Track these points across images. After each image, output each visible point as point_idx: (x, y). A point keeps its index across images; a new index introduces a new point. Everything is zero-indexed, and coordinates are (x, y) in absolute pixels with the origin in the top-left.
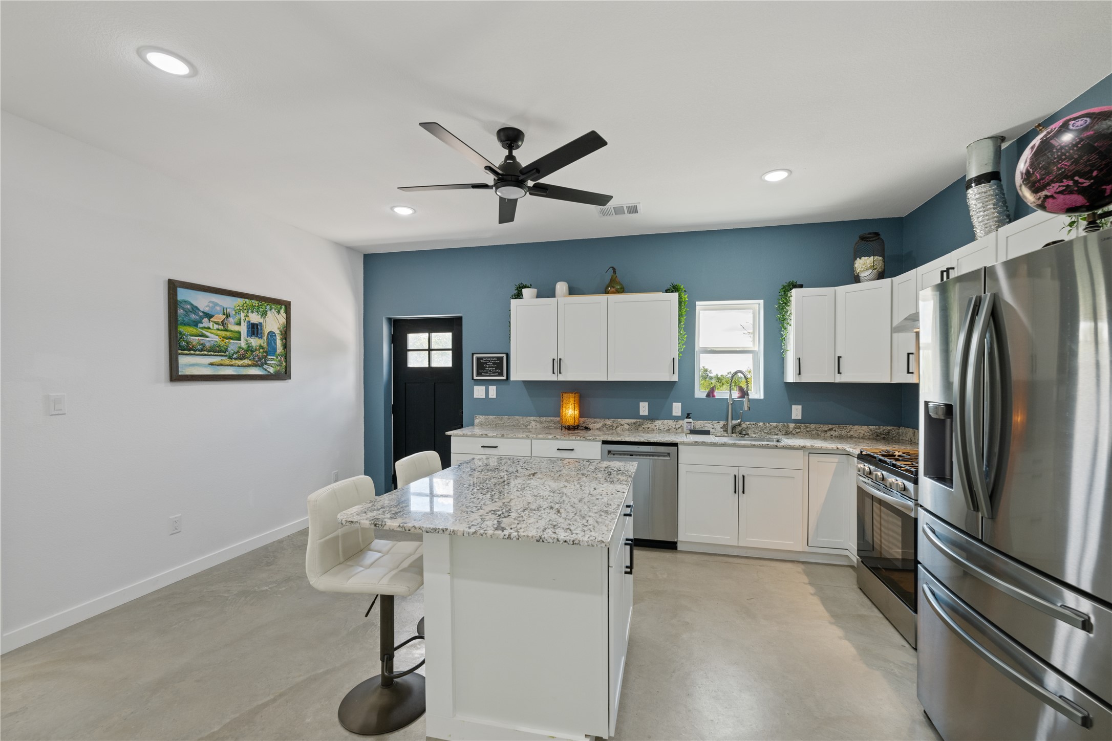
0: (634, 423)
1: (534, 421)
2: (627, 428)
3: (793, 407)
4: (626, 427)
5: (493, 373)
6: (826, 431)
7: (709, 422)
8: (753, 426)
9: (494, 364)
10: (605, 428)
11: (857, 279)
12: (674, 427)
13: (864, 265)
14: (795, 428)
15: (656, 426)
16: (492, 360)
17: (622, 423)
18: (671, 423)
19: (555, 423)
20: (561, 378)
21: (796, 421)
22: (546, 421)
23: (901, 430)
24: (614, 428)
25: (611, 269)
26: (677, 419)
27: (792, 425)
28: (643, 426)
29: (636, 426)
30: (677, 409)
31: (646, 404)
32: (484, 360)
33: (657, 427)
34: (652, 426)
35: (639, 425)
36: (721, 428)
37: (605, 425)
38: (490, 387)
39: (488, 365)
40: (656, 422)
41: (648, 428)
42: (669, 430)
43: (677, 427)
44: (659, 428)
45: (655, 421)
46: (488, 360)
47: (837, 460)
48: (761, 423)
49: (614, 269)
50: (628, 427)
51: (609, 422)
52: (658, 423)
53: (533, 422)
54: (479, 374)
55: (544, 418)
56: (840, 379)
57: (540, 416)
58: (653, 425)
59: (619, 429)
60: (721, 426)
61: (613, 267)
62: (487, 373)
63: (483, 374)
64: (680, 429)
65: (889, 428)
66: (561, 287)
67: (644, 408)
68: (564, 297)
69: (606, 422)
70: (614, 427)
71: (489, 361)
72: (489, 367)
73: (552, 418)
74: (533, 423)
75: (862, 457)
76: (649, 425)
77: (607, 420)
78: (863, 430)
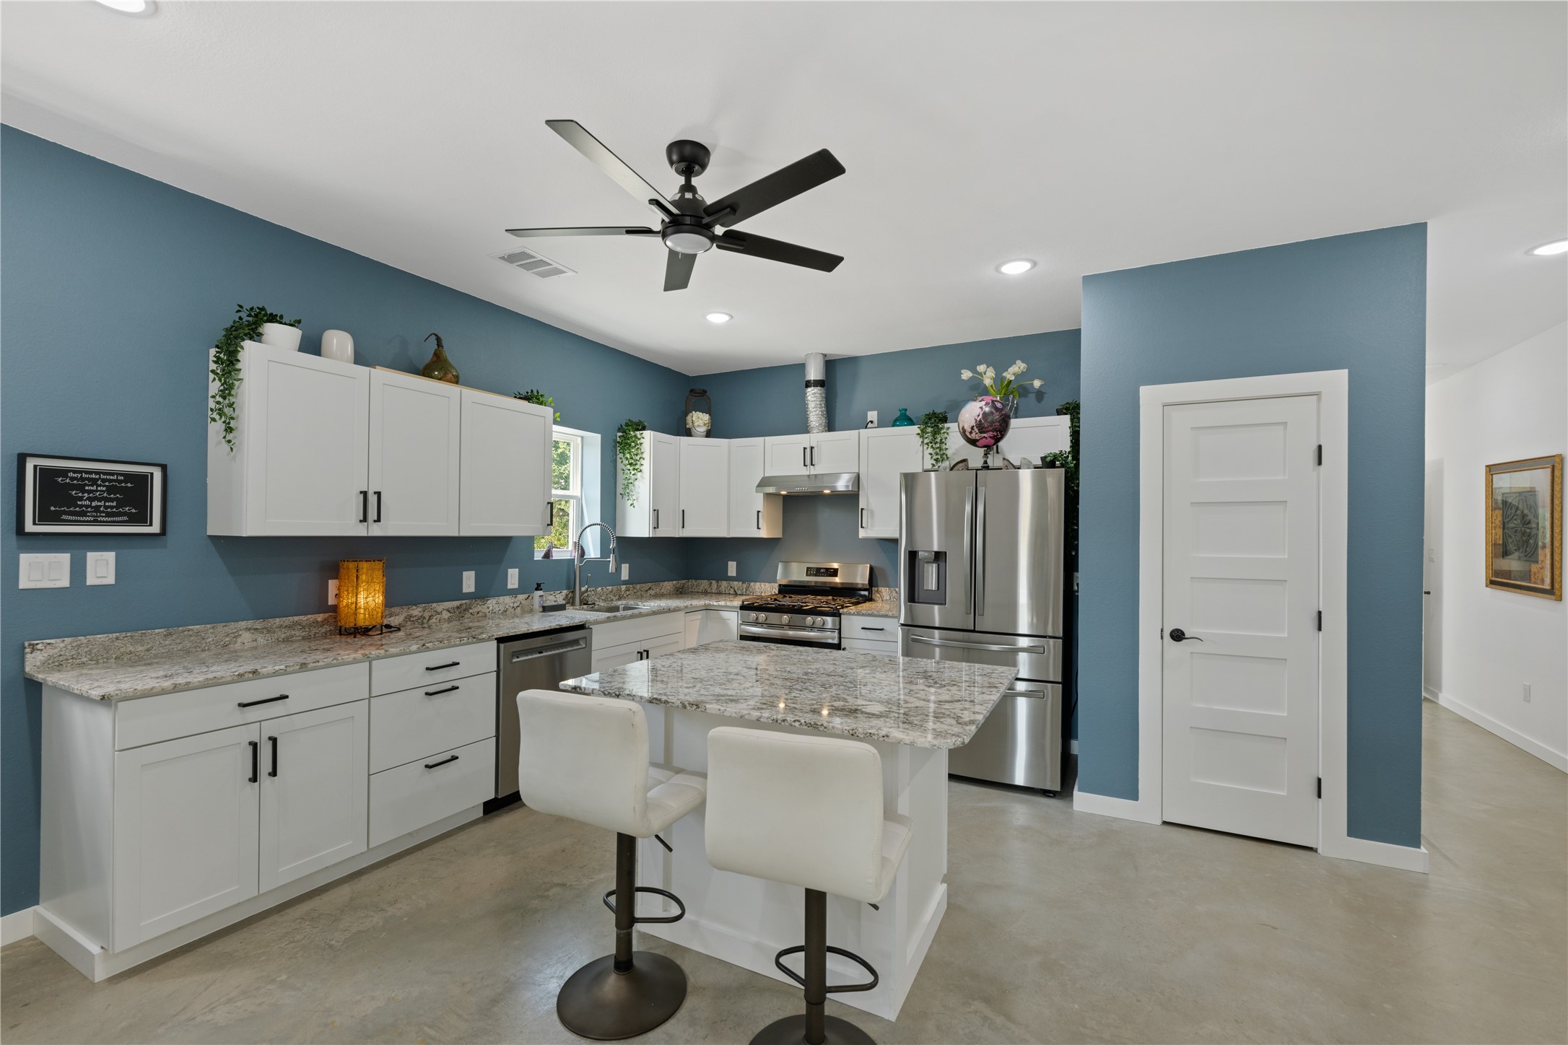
0: (458, 608)
1: (248, 629)
2: (446, 617)
3: (623, 565)
4: (446, 615)
5: (108, 515)
6: (647, 591)
7: (552, 593)
8: (593, 592)
9: (110, 490)
10: (409, 623)
11: (688, 433)
12: (512, 605)
13: (699, 420)
14: (628, 590)
15: (488, 608)
16: (104, 481)
17: (439, 610)
18: (507, 600)
19: (304, 627)
20: (376, 531)
21: (625, 583)
22: (281, 626)
23: (690, 583)
24: (425, 621)
25: (433, 339)
26: (514, 593)
27: (623, 587)
28: (471, 611)
29: (460, 613)
30: (513, 578)
31: (472, 574)
32: (72, 479)
33: (490, 609)
34: (483, 609)
35: (465, 610)
36: (564, 599)
37: (409, 618)
38: (89, 554)
39: (89, 492)
40: (489, 602)
41: (478, 613)
42: (506, 611)
43: (516, 605)
44: (492, 610)
45: (487, 600)
46: (88, 479)
47: (699, 617)
48: (600, 588)
49: (439, 340)
50: (449, 614)
51: (416, 611)
52: (492, 603)
53: (245, 635)
54: (44, 516)
55: (278, 620)
56: (682, 533)
57: (265, 618)
58: (485, 607)
59: (433, 620)
60: (563, 597)
61: (436, 335)
62: (83, 514)
63: (64, 517)
64: (519, 608)
65: (684, 582)
66: (339, 342)
67: (469, 581)
68: (347, 362)
69: (412, 612)
70: (424, 618)
71: (94, 482)
72: (91, 499)
73: (296, 618)
74: (246, 637)
75: (743, 608)
76: (479, 608)
77: (414, 607)
78: (668, 586)
